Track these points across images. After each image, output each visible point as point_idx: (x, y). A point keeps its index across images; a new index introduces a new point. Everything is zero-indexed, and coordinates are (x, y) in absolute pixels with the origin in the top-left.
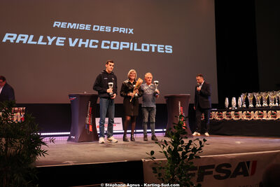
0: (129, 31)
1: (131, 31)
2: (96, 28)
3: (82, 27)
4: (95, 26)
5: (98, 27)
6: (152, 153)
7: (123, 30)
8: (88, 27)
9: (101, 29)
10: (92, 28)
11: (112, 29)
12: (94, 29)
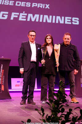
0: (45, 6)
1: (47, 6)
2: (18, 4)
4: (17, 2)
5: (20, 2)
7: (41, 5)
8: (11, 3)
9: (23, 4)
10: (15, 3)
11: (31, 5)
12: (16, 5)
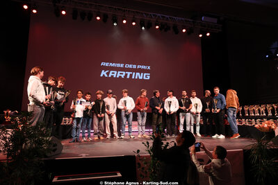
0: (147, 68)
1: (149, 68)
3: (118, 65)
4: (126, 65)
5: (128, 65)
6: (138, 151)
7: (144, 67)
8: (122, 66)
9: (130, 66)
10: (124, 66)
11: (137, 67)
12: (126, 67)
